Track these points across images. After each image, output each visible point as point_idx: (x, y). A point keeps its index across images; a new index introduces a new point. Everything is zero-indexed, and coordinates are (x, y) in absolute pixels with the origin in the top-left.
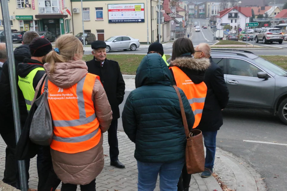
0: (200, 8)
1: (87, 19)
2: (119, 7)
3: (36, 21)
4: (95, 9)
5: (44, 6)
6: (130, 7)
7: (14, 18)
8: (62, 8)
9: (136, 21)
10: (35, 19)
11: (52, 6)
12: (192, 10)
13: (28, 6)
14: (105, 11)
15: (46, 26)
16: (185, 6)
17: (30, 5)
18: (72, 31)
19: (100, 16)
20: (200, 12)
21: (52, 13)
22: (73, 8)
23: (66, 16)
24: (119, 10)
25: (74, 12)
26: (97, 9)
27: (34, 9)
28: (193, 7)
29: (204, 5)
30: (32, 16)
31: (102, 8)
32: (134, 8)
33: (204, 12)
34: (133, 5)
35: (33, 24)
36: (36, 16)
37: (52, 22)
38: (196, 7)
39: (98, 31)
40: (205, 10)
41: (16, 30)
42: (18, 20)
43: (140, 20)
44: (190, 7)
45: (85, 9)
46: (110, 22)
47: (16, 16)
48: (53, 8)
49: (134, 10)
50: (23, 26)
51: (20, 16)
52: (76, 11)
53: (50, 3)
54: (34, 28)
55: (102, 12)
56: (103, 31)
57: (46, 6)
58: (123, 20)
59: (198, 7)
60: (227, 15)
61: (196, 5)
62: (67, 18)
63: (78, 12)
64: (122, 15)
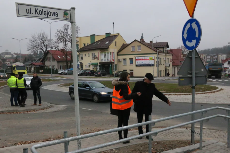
0: (214, 58)
1: (125, 64)
2: (141, 58)
3: (99, 65)
4: (129, 59)
5: (103, 58)
6: (147, 58)
7: (90, 64)
8: (112, 59)
9: (150, 66)
10: (99, 64)
11: (107, 58)
12: (209, 59)
13: (96, 58)
14: (134, 60)
15: (104, 68)
16: (205, 57)
17: (97, 58)
18: (117, 70)
19: (131, 62)
20: (214, 60)
21: (107, 61)
22: (119, 59)
23: (114, 63)
24: (141, 60)
25: (119, 61)
26: (130, 59)
27: (99, 60)
28: (210, 57)
29: (216, 56)
30: (98, 63)
31: (132, 59)
32: (149, 59)
33: (217, 60)
34: (149, 57)
35: (98, 67)
36: (99, 63)
37: (107, 66)
38: (212, 57)
39: (130, 70)
40: (217, 59)
41: (90, 70)
42: (92, 65)
43: (152, 65)
44: (208, 57)
45: (124, 59)
46: (137, 66)
47: (91, 63)
48: (107, 59)
49: (149, 60)
50: (94, 68)
51: (93, 63)
52: (120, 60)
53: (106, 57)
54: (98, 69)
55: (133, 61)
56: (133, 70)
57: (104, 58)
58: (143, 65)
59: (213, 58)
60: (227, 62)
61: (211, 56)
62: (114, 64)
63: (120, 61)
64: (143, 62)
